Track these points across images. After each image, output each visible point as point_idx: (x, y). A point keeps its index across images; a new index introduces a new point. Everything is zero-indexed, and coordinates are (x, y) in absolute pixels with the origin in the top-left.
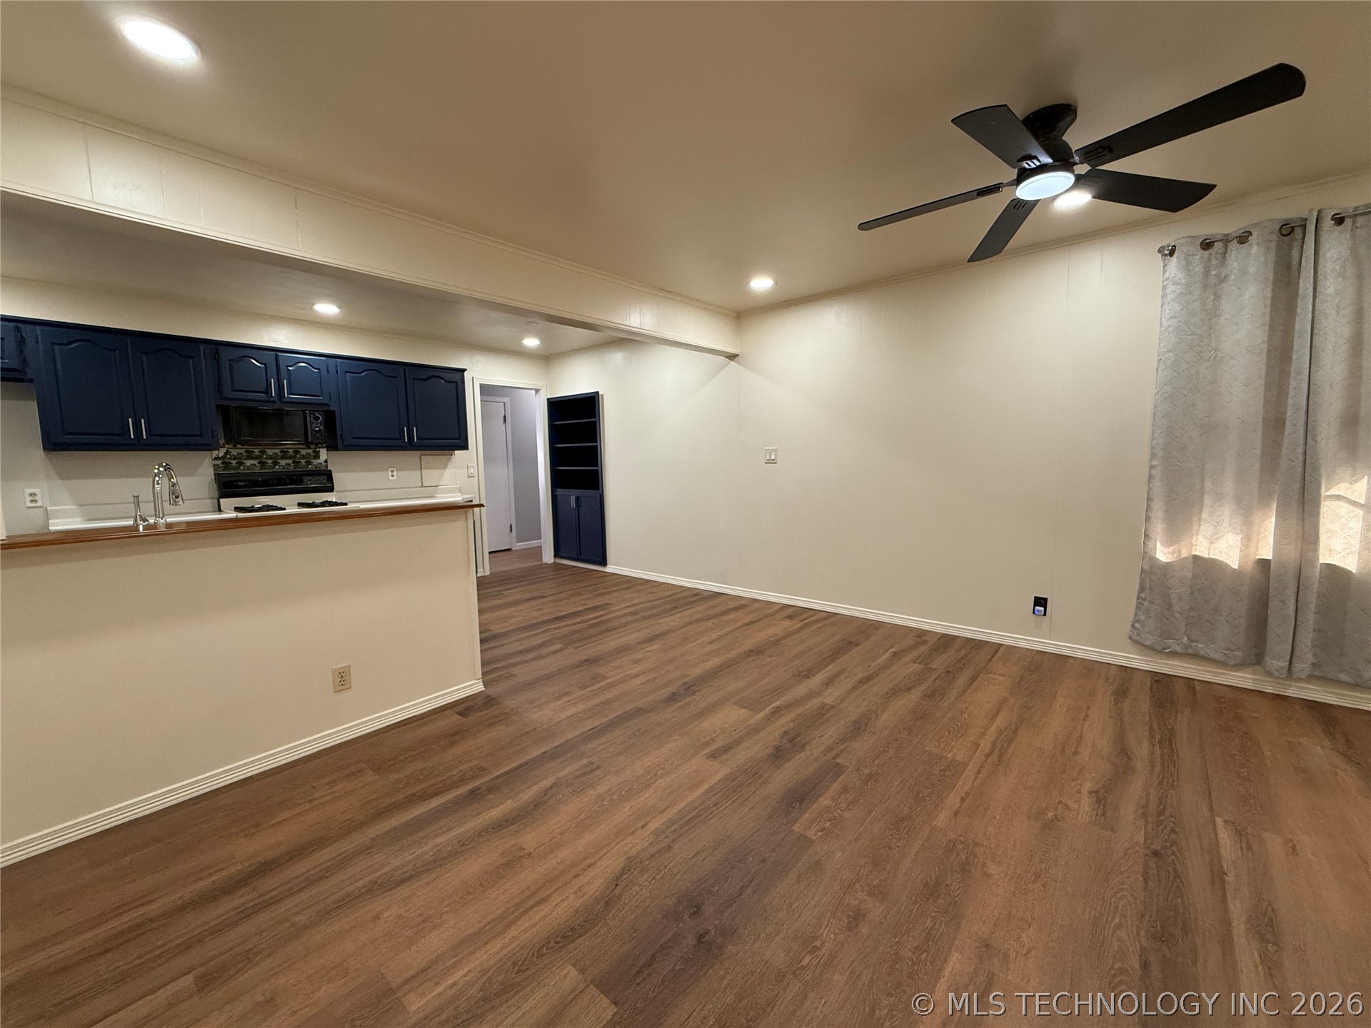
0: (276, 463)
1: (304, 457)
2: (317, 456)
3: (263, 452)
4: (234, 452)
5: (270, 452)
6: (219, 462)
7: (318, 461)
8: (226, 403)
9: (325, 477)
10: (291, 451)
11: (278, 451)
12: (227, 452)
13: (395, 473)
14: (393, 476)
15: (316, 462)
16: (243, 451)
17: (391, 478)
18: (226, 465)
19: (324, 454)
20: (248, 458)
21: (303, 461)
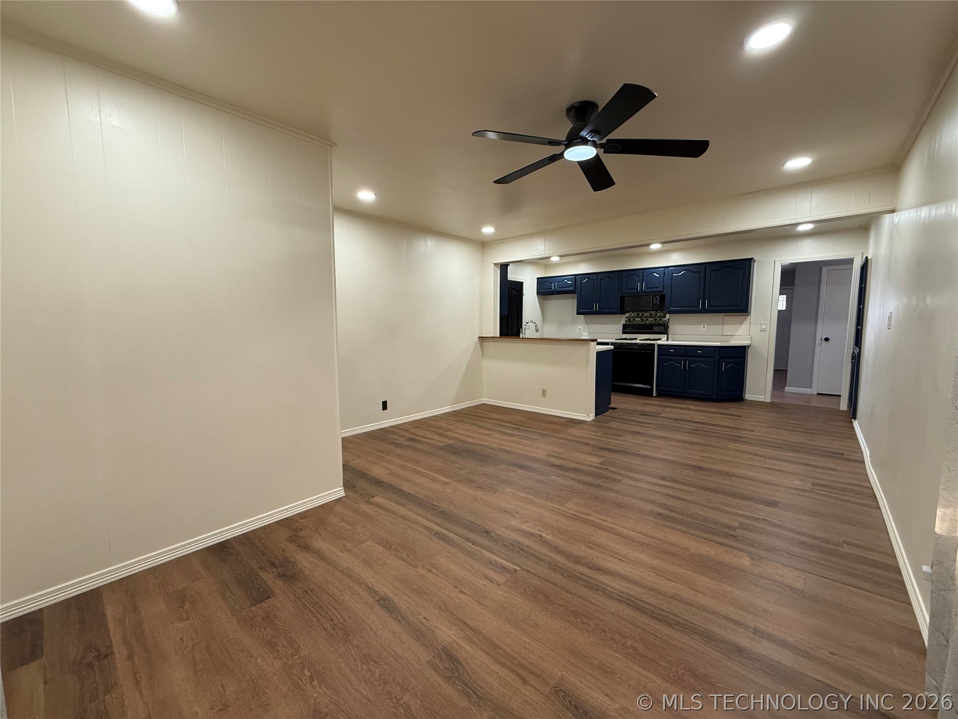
0: (647, 320)
1: (659, 317)
2: (665, 317)
3: (643, 315)
4: (632, 315)
5: (645, 315)
6: (627, 319)
7: (665, 319)
8: (623, 295)
9: (663, 327)
10: (654, 314)
11: (648, 314)
12: (630, 315)
13: (705, 326)
14: (704, 328)
15: (664, 319)
16: (635, 314)
17: (703, 329)
18: (629, 320)
19: (668, 316)
20: (637, 317)
21: (658, 319)
